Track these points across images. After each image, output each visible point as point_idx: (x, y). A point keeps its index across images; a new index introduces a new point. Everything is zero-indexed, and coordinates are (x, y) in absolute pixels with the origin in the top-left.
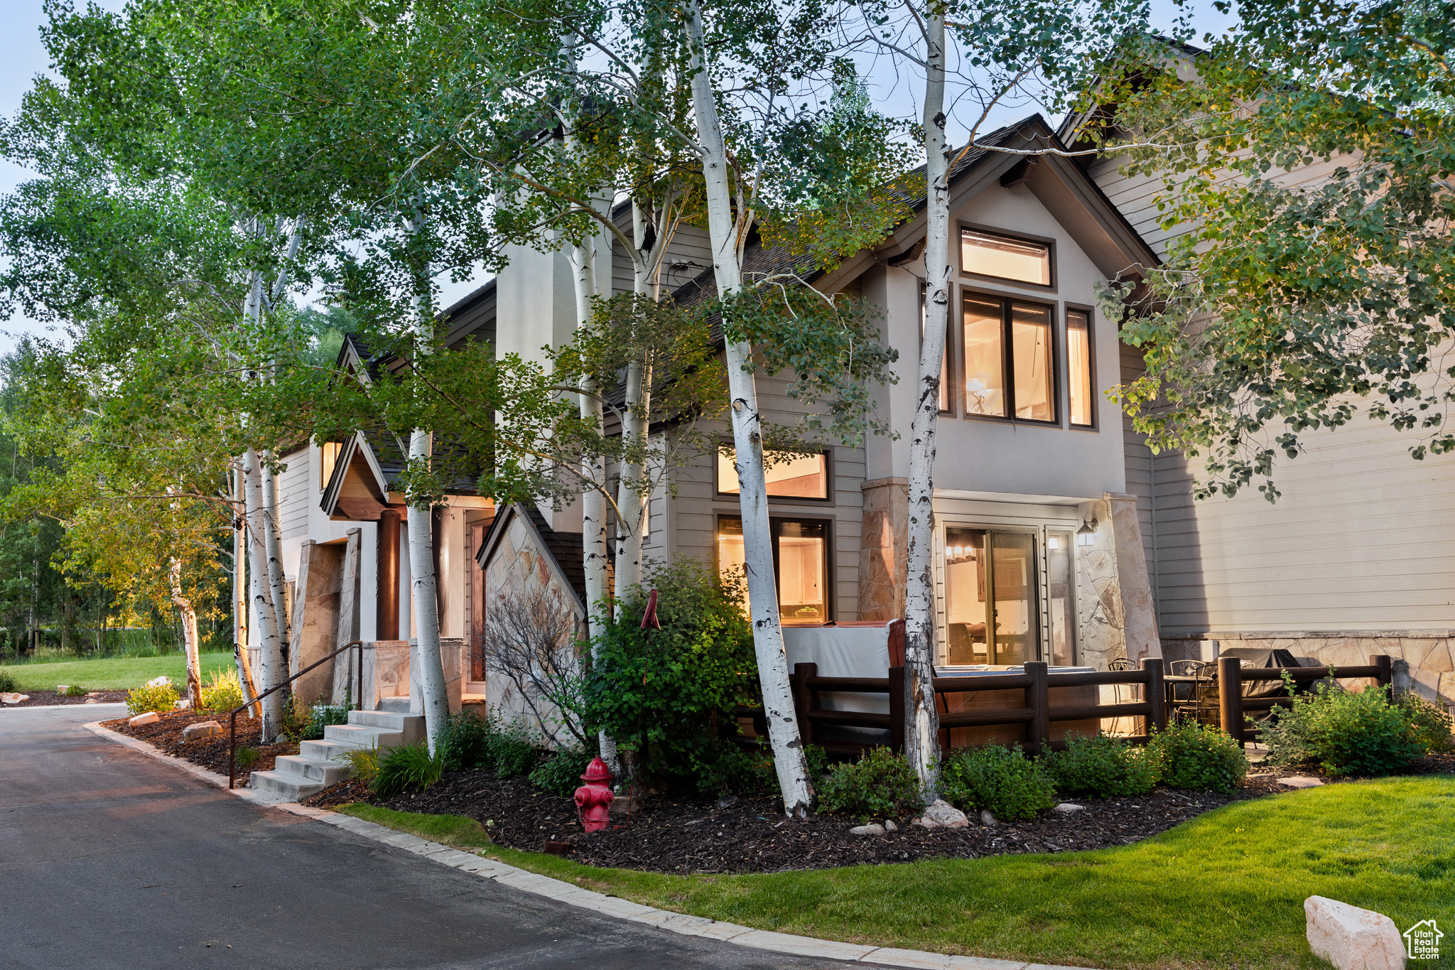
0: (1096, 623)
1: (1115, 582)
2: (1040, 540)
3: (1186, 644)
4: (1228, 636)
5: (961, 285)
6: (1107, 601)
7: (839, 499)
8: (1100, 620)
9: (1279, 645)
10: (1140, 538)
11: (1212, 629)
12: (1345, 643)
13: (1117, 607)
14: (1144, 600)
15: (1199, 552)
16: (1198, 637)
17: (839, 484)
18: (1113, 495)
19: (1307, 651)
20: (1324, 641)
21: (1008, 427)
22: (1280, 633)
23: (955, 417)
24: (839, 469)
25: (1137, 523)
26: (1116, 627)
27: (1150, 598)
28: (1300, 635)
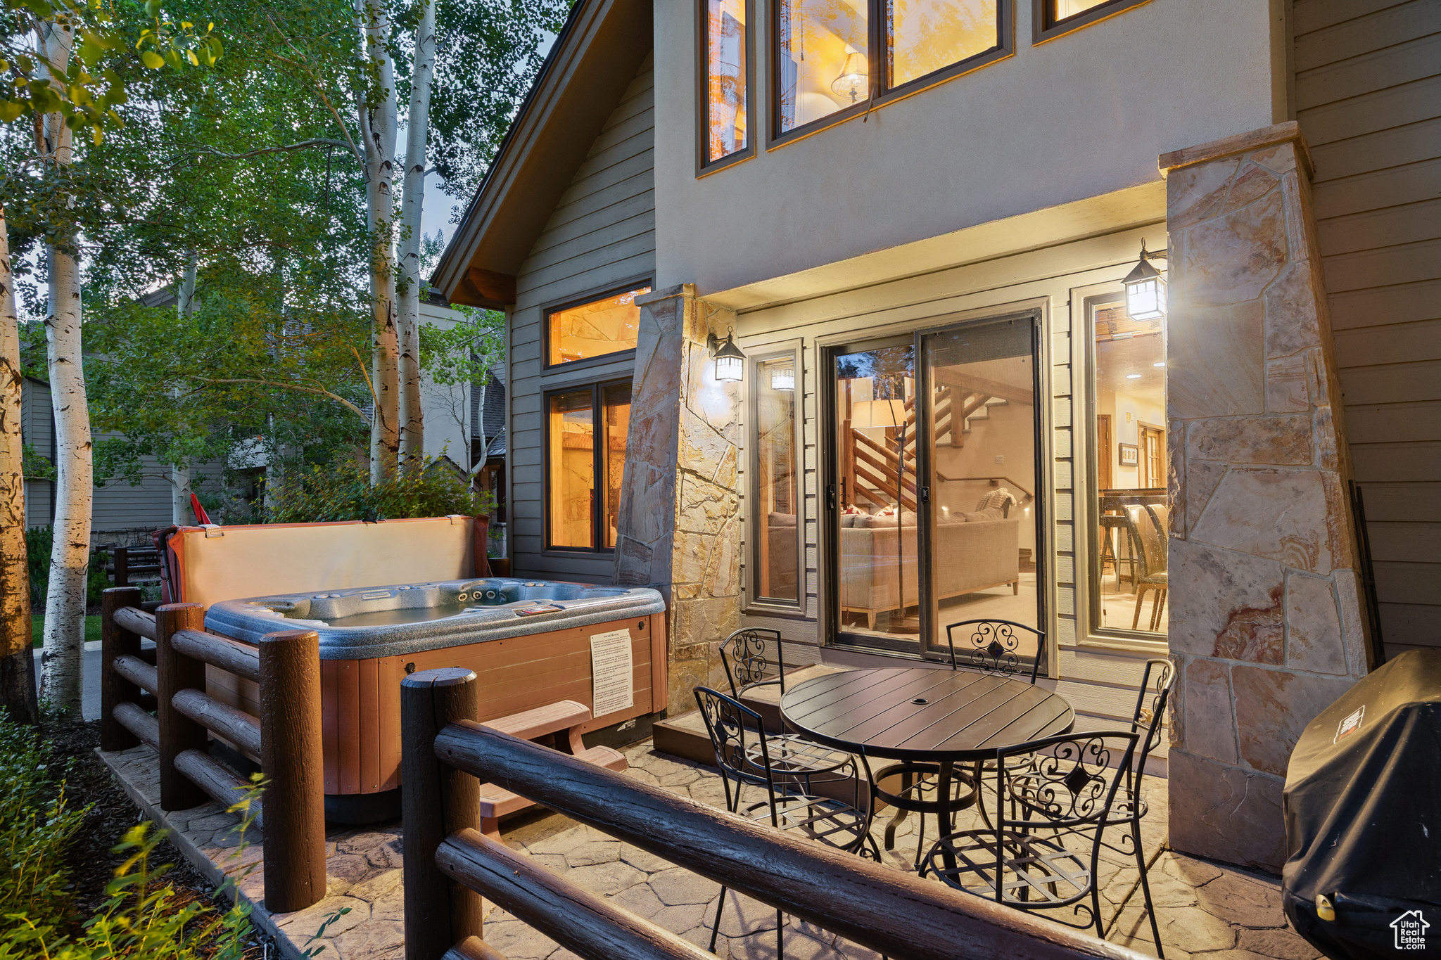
14: (1291, 448)
23: (754, 153)
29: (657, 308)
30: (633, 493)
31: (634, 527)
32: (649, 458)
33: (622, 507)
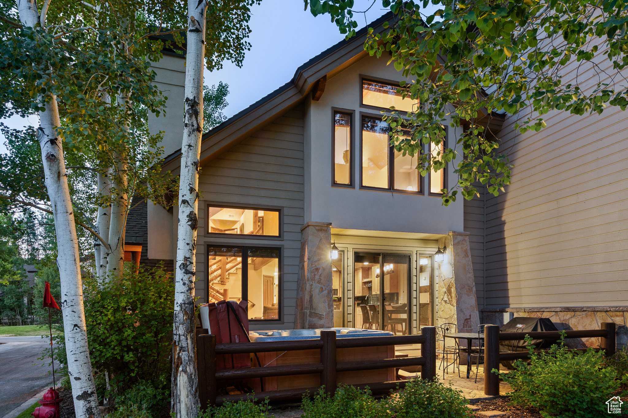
0: (444, 303)
1: (453, 281)
2: (414, 258)
3: (497, 314)
4: (518, 310)
5: (360, 112)
6: (449, 291)
7: (286, 236)
8: (446, 302)
9: (545, 315)
10: (470, 257)
11: (511, 306)
12: (586, 315)
13: (453, 295)
14: (470, 290)
15: (506, 264)
16: (503, 311)
17: (286, 228)
18: (454, 232)
19: (562, 319)
20: (573, 313)
21: (389, 194)
22: (547, 308)
23: (354, 188)
24: (286, 220)
25: (469, 248)
26: (452, 305)
27: (474, 289)
28: (558, 310)
29: (317, 228)
30: (312, 295)
31: (314, 307)
32: (319, 282)
33: (307, 300)
